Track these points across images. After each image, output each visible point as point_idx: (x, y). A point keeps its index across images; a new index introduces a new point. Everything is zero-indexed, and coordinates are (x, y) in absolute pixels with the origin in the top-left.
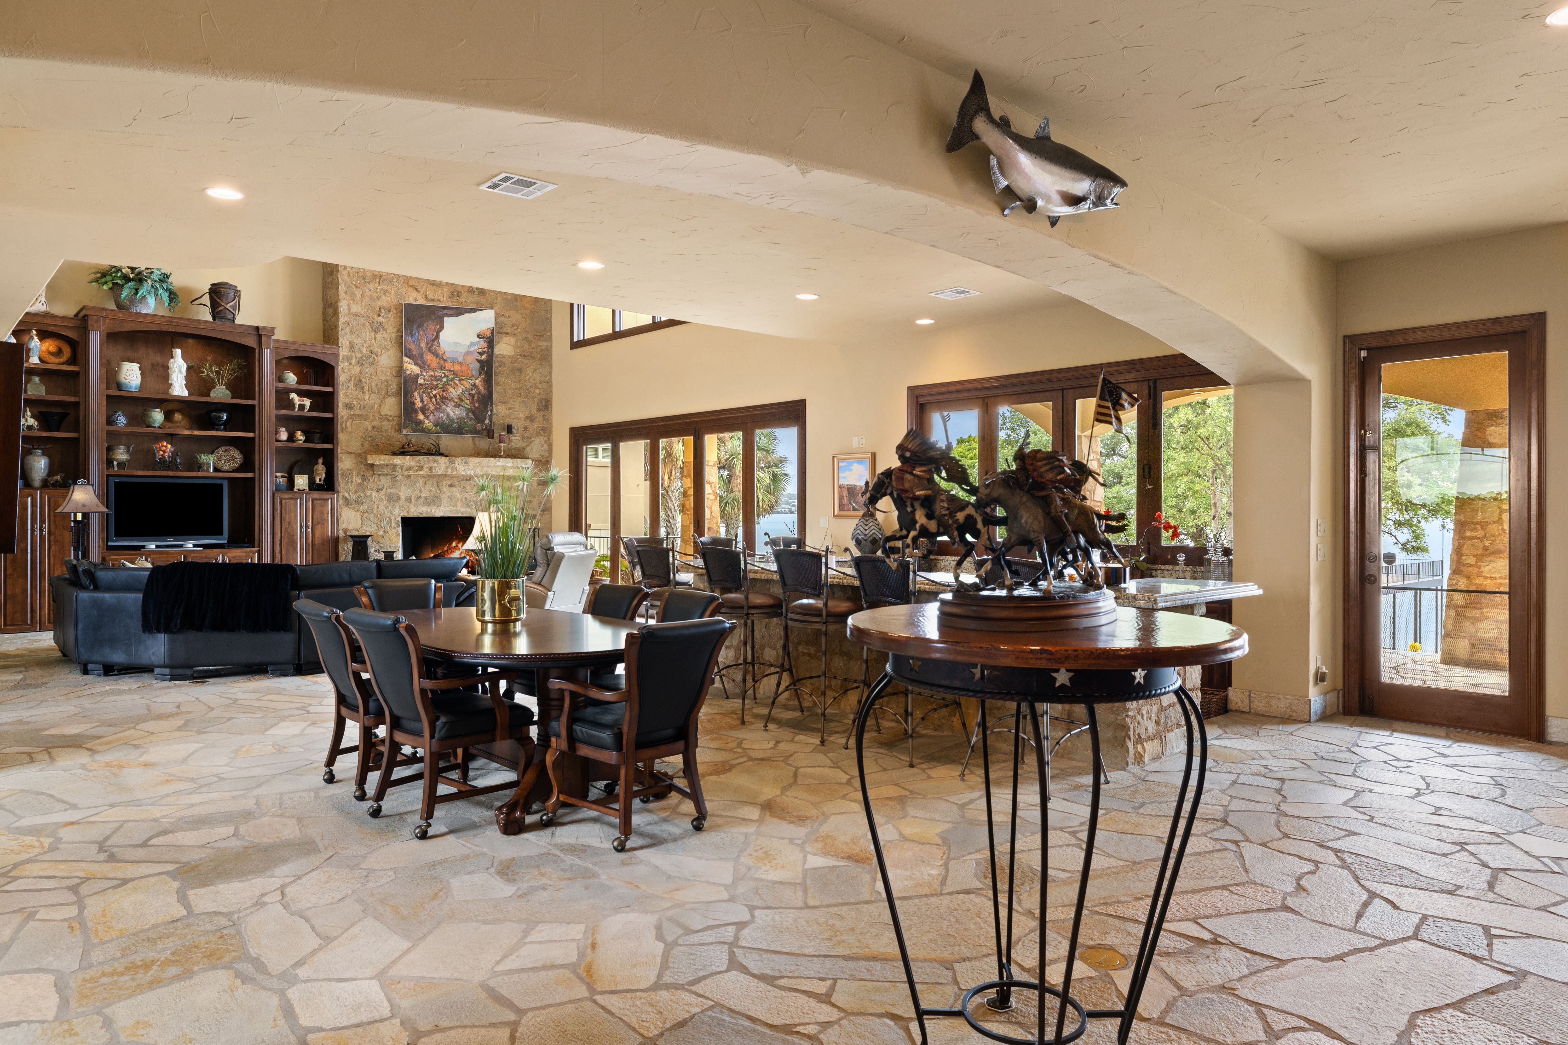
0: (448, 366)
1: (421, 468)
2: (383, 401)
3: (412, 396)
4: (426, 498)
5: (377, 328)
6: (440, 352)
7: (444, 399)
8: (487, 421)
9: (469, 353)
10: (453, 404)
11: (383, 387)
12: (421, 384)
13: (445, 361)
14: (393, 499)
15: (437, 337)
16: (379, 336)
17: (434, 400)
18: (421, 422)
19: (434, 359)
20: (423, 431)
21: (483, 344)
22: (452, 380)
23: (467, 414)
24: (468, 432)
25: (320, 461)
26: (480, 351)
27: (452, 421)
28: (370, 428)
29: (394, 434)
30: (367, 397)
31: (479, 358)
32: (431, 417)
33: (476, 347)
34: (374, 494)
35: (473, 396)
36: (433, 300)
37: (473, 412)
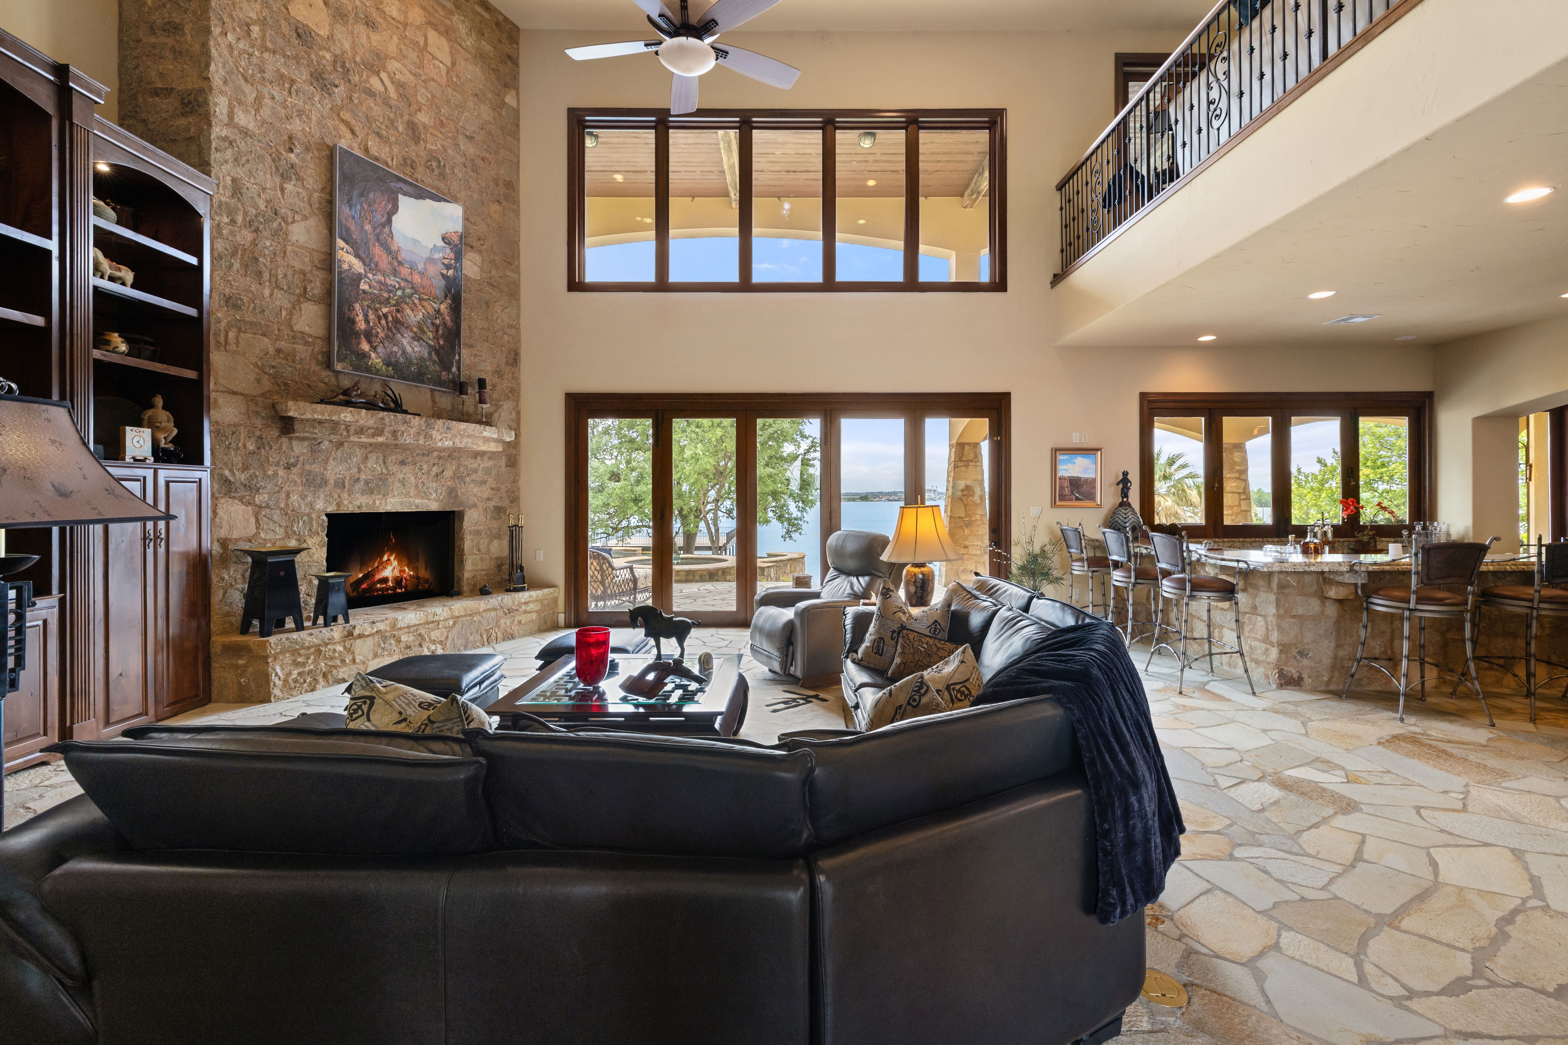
0: (405, 271)
1: (379, 432)
2: (296, 305)
3: (351, 308)
4: (367, 482)
5: (287, 173)
6: (394, 248)
7: (398, 324)
8: (454, 369)
9: (430, 260)
10: (411, 334)
11: (296, 280)
12: (364, 292)
13: (400, 263)
14: (315, 483)
15: (389, 221)
16: (289, 187)
17: (383, 322)
18: (364, 356)
19: (385, 256)
20: (368, 369)
21: (449, 253)
22: (410, 296)
23: (430, 353)
24: (430, 381)
25: (159, 401)
26: (446, 261)
27: (410, 362)
28: (271, 350)
29: (314, 367)
30: (267, 292)
31: (445, 272)
32: (380, 349)
33: (441, 255)
34: (281, 472)
35: (437, 327)
36: (377, 159)
37: (437, 353)
